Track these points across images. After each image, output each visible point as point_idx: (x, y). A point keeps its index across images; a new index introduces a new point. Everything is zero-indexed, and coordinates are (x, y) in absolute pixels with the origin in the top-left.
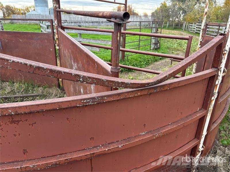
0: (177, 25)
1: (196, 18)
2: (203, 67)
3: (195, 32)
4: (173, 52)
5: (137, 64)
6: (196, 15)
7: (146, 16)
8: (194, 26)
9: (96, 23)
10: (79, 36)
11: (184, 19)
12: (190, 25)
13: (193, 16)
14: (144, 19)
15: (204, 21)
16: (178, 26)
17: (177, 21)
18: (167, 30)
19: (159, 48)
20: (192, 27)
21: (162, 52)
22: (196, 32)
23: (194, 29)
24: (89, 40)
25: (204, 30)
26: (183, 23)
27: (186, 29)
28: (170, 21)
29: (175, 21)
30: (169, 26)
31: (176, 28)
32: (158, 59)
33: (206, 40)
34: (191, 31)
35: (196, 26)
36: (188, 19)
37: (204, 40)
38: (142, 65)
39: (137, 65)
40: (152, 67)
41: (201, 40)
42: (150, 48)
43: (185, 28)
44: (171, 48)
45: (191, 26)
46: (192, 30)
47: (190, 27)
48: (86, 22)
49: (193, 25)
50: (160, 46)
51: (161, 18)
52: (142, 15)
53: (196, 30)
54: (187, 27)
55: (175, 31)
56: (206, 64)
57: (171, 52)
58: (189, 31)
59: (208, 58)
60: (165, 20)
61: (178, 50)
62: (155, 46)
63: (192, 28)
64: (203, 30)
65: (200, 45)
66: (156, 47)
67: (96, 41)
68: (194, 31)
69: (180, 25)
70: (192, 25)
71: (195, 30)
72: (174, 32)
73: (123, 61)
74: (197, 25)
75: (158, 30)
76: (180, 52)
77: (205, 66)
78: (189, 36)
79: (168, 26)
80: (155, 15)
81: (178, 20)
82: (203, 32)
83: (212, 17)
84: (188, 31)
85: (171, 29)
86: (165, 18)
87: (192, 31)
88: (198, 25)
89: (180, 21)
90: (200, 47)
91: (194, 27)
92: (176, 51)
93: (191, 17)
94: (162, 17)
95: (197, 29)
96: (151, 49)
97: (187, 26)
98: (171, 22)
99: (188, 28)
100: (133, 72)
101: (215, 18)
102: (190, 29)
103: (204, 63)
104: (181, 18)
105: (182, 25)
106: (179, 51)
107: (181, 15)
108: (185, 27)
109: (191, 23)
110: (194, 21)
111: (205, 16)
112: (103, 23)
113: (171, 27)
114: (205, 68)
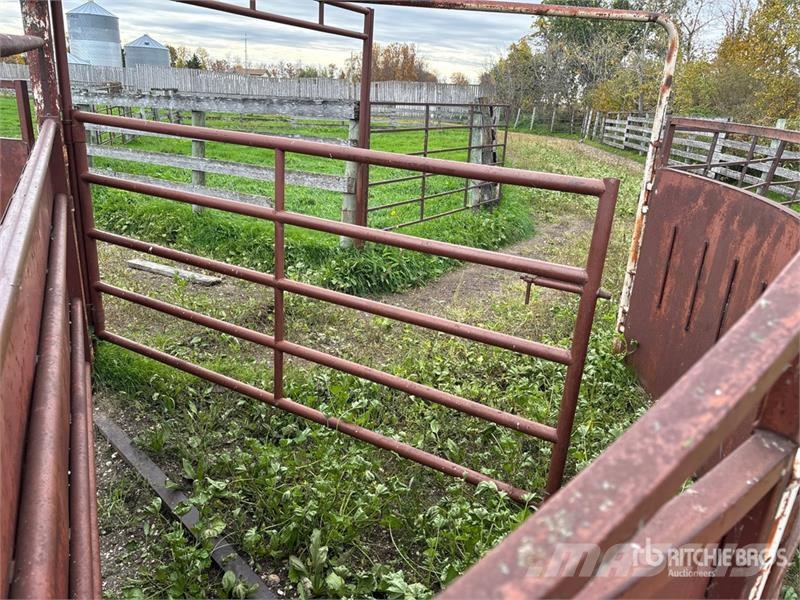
0: (564, 120)
1: (627, 98)
2: (659, 294)
3: (623, 147)
4: (547, 218)
5: (415, 264)
6: (625, 90)
7: (462, 83)
8: (621, 127)
9: (256, 104)
10: (197, 151)
11: (588, 103)
12: (608, 121)
13: (616, 92)
14: (453, 96)
15: (660, 113)
16: (567, 124)
17: (565, 106)
18: (531, 137)
19: (497, 203)
20: (614, 129)
21: (509, 216)
22: (626, 147)
23: (622, 134)
24: (232, 167)
25: (664, 148)
26: (585, 113)
27: (594, 133)
28: (540, 105)
29: (557, 105)
30: (539, 121)
31: (563, 129)
32: (494, 243)
33: (671, 186)
34: (610, 143)
35: (628, 127)
36: (602, 102)
37: (661, 185)
38: (432, 268)
39: (412, 268)
40: (471, 274)
41: (650, 187)
42: (466, 202)
43: (591, 132)
44: (542, 199)
45: (611, 125)
46: (612, 140)
47: (608, 128)
48: (222, 99)
49: (617, 122)
50: (500, 194)
51: (511, 93)
52: (449, 81)
53: (627, 139)
54: (598, 129)
55: (559, 141)
56: (668, 280)
57: (542, 215)
58: (604, 141)
59: (679, 260)
60: (525, 101)
61: (567, 210)
62: (483, 196)
63: (612, 132)
64: (657, 145)
65: (646, 204)
66: (486, 198)
67: (257, 171)
68: (621, 142)
69: (575, 121)
70: (612, 121)
71: (624, 139)
72: (556, 143)
73: (358, 252)
74: (629, 123)
75: (494, 138)
76: (572, 216)
77: (667, 290)
78: (606, 181)
79: (535, 122)
80: (494, 82)
81: (568, 105)
82: (655, 153)
83: (680, 97)
84: (602, 143)
85: (545, 134)
86: (526, 94)
87: (614, 144)
88: (634, 123)
89: (575, 107)
90: (645, 211)
91: (619, 130)
92: (560, 215)
93: (608, 94)
94: (513, 91)
95: (631, 136)
96: (470, 205)
97: (596, 123)
98: (545, 108)
99: (601, 130)
100: (399, 293)
101: (691, 101)
102: (606, 135)
103: (662, 276)
104: (578, 97)
105: (580, 120)
106: (572, 212)
107: (576, 88)
108: (591, 127)
109: (610, 117)
110: (619, 109)
111: (664, 91)
112: (282, 104)
113: (544, 125)
114: (665, 297)
